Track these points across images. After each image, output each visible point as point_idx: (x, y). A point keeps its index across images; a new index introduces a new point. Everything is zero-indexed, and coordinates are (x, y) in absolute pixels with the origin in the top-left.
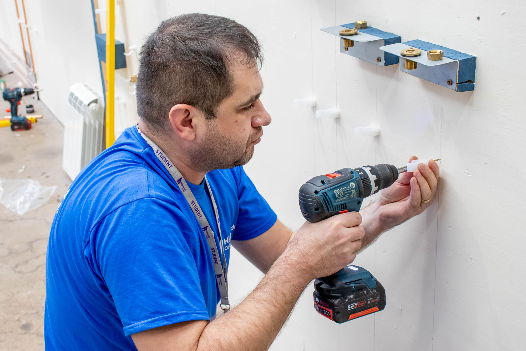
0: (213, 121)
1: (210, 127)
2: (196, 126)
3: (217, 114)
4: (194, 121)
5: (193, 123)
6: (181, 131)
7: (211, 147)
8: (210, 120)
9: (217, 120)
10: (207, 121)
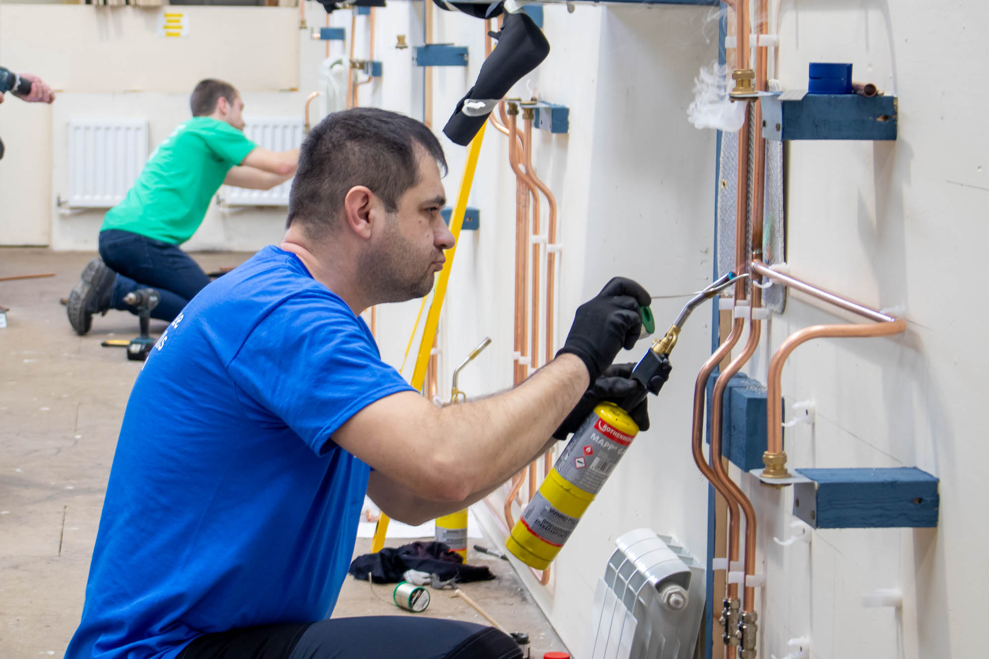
0: (393, 215)
1: (390, 222)
2: (374, 219)
3: (399, 207)
4: (373, 213)
5: (370, 216)
6: (357, 223)
7: (387, 251)
8: (390, 214)
9: (398, 215)
10: (387, 214)
